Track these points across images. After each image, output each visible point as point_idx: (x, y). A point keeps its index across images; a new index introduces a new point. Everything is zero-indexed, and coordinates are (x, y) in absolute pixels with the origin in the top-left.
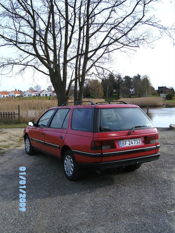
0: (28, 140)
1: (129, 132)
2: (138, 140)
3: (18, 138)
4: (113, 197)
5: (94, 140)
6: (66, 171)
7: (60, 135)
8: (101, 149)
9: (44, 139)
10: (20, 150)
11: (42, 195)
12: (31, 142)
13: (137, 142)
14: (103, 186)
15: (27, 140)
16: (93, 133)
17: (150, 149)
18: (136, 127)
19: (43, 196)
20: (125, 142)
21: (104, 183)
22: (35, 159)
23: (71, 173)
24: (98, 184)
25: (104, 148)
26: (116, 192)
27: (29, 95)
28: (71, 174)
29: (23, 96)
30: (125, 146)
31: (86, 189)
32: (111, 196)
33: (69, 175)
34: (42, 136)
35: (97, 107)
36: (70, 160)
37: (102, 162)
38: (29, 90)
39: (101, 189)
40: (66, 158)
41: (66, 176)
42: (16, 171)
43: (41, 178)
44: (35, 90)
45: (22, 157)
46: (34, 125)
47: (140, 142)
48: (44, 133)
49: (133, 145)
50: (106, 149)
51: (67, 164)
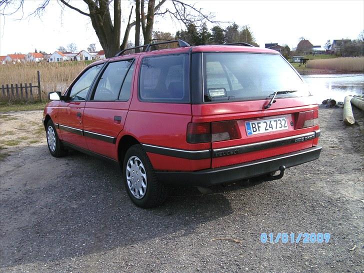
0: (52, 128)
1: (266, 103)
2: (281, 120)
3: (36, 127)
4: (239, 243)
5: (193, 122)
6: (130, 188)
7: (115, 115)
8: (210, 140)
9: (82, 125)
10: (38, 148)
11: (81, 248)
12: (58, 133)
13: (280, 124)
14: (211, 217)
15: (50, 129)
16: (191, 104)
17: (305, 138)
18: (279, 93)
19: (83, 249)
20: (258, 123)
21: (211, 212)
22: (67, 164)
23: (141, 193)
24: (200, 213)
25: (215, 137)
26: (241, 230)
27: (58, 59)
28: (141, 195)
29: (48, 62)
30: (257, 132)
31: (177, 226)
32: (234, 242)
33: (138, 197)
34: (78, 119)
35: (196, 50)
36: (138, 165)
37: (211, 168)
38: (58, 51)
39: (210, 225)
40: (129, 162)
41: (131, 198)
42: (27, 192)
43: (78, 204)
44: (68, 51)
45: (42, 161)
46: (62, 98)
47: (286, 125)
48: (82, 113)
49: (272, 130)
50: (221, 140)
51: (132, 174)
